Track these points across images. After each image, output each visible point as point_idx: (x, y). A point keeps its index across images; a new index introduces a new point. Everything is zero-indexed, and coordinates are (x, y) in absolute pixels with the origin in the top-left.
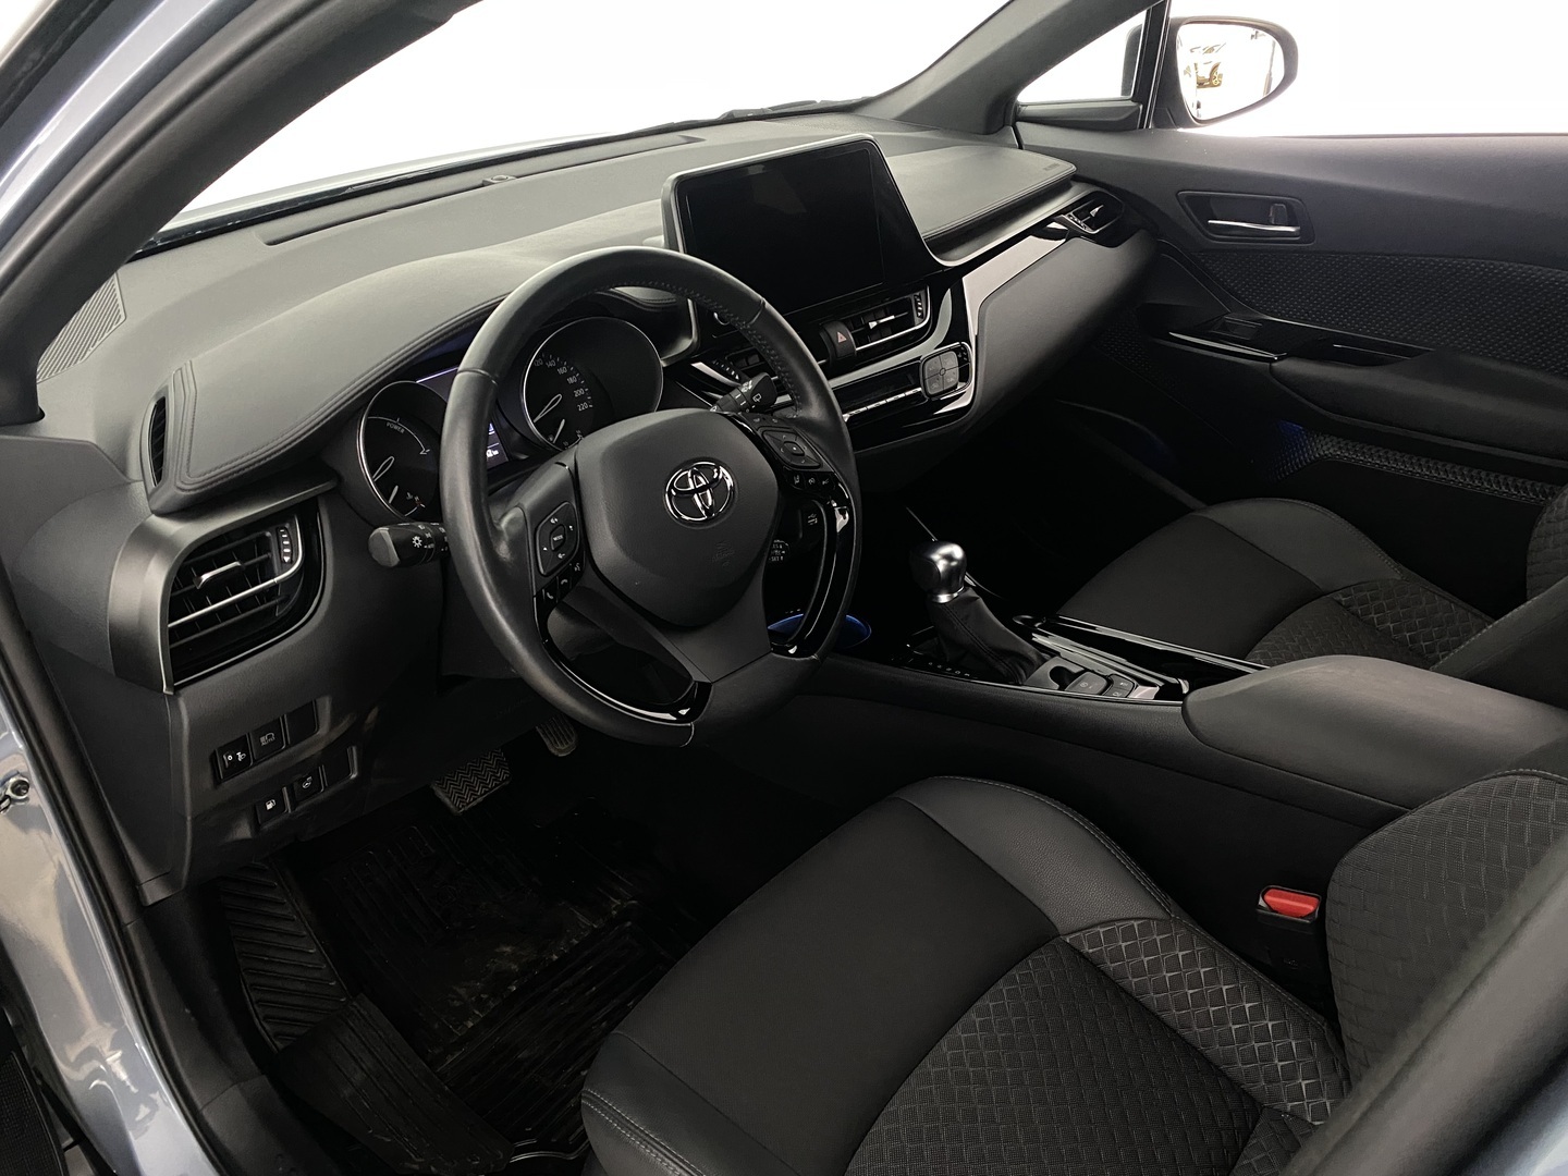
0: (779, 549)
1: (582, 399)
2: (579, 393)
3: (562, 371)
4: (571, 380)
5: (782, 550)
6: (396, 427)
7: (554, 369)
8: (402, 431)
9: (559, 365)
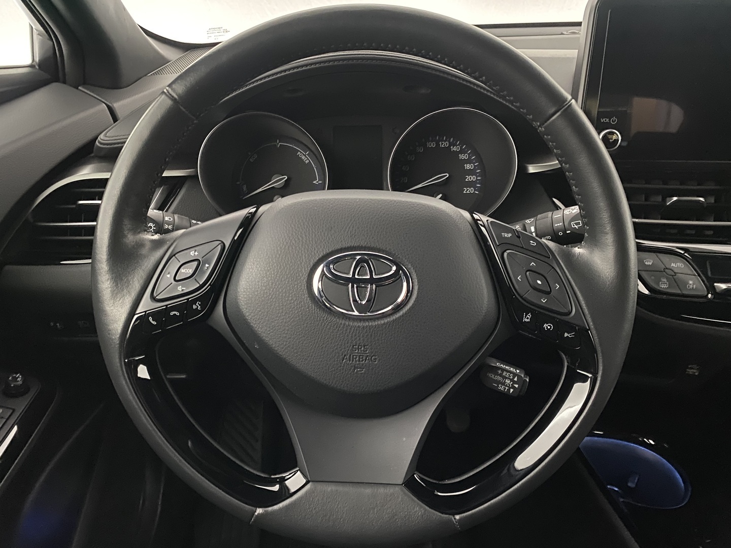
0: (512, 380)
1: (471, 184)
2: (470, 178)
3: (462, 157)
4: (468, 167)
5: (515, 382)
6: (303, 157)
7: (457, 153)
8: (307, 162)
9: (462, 152)
